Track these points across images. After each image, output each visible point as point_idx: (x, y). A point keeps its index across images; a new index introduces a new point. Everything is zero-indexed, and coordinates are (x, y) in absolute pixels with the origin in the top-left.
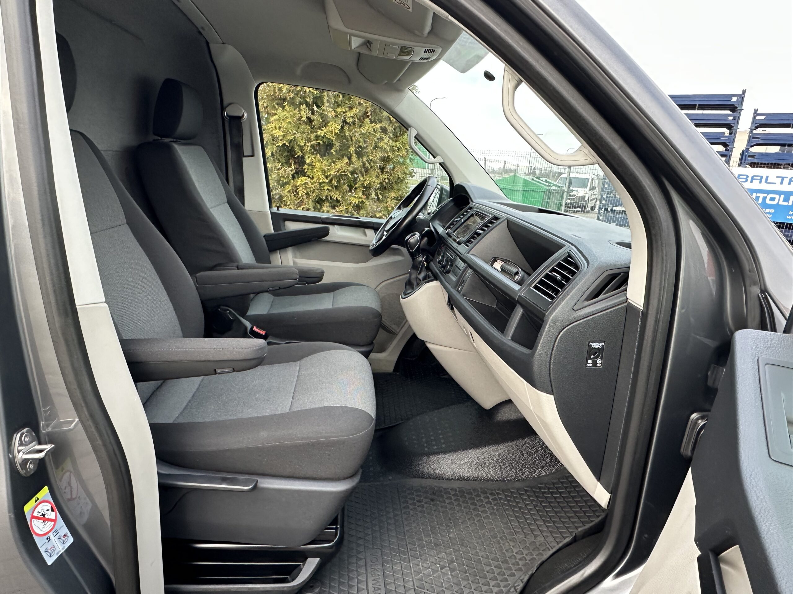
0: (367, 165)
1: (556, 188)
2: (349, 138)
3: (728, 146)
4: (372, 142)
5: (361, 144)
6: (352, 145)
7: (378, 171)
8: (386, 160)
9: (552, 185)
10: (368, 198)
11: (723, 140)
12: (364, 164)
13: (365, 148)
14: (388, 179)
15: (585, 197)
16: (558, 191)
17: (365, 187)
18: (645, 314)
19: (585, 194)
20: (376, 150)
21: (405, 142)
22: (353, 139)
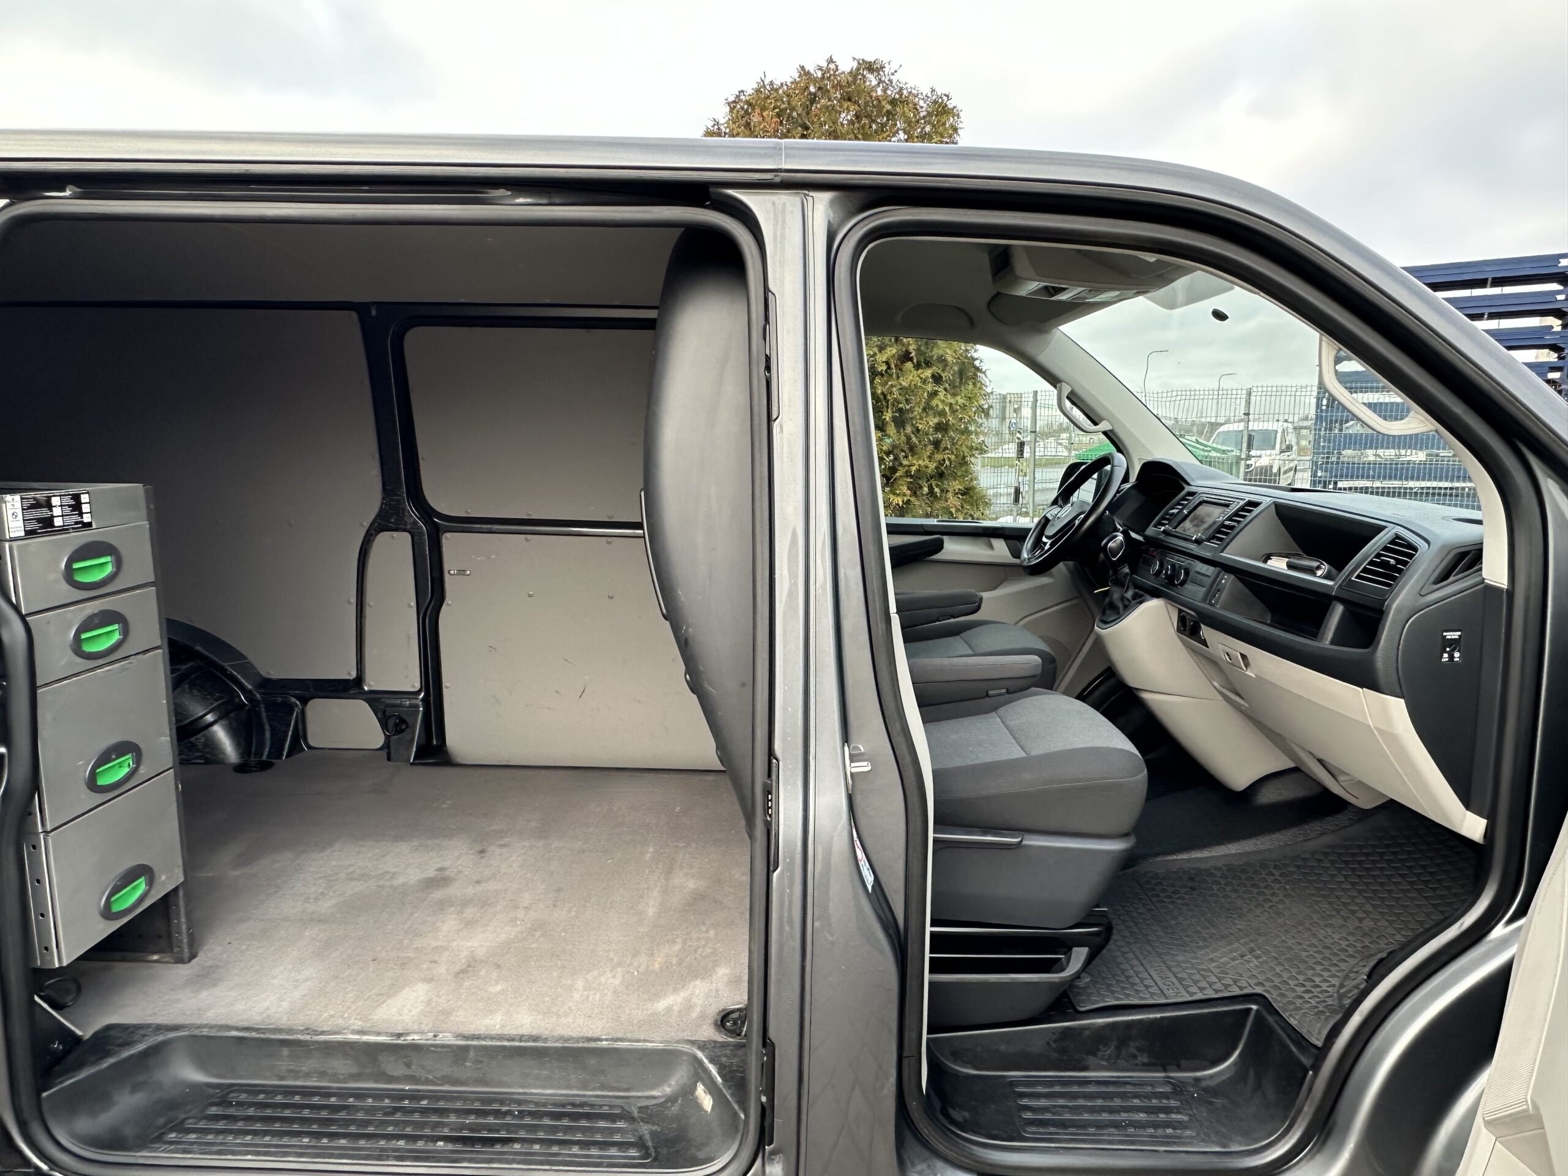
0: (914, 439)
1: (1219, 455)
2: (882, 397)
3: (1562, 349)
4: (921, 400)
5: (901, 406)
6: (887, 407)
7: (930, 447)
8: (941, 428)
9: (1209, 449)
10: (914, 494)
11: (1549, 339)
12: (909, 438)
13: (908, 411)
14: (949, 459)
15: (1271, 467)
16: (1223, 459)
17: (911, 477)
18: (1510, 593)
19: (1271, 462)
20: (927, 412)
21: (969, 395)
22: (889, 397)
